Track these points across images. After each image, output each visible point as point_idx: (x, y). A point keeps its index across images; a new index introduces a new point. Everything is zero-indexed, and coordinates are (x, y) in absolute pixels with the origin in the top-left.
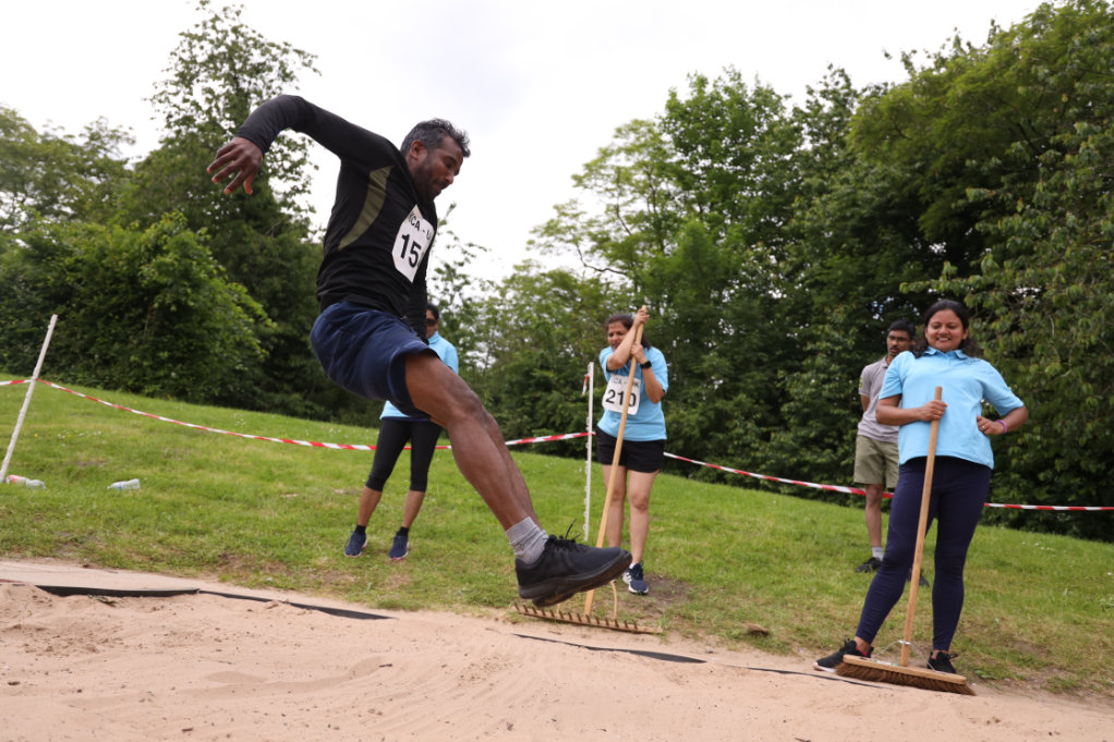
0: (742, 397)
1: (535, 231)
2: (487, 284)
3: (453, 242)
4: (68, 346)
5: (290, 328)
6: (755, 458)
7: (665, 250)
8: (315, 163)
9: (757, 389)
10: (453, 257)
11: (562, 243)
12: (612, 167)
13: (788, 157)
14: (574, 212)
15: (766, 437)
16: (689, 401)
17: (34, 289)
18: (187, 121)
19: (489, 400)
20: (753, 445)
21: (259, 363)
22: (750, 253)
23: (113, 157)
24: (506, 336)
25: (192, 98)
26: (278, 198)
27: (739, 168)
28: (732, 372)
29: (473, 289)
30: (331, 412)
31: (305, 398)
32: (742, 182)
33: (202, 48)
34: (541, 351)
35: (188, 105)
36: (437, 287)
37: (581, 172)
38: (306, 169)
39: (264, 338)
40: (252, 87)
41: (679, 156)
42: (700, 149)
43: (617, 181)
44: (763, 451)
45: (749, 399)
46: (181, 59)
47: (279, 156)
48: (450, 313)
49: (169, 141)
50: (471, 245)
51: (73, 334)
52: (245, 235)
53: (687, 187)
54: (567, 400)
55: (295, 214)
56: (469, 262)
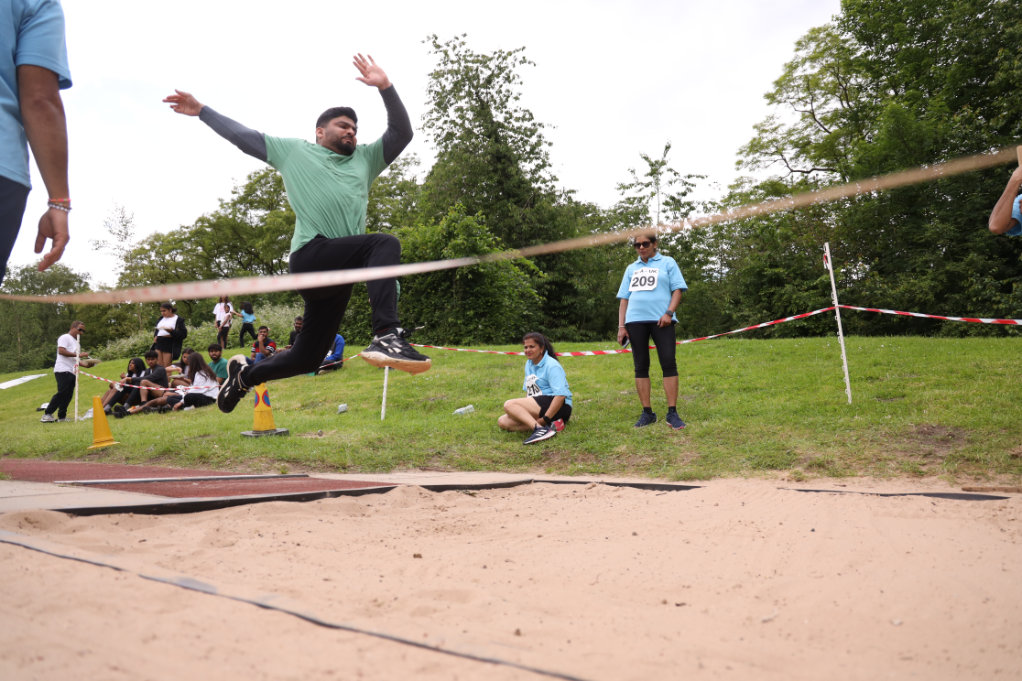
0: (973, 256)
1: (741, 153)
2: (709, 206)
3: (674, 178)
4: (406, 320)
5: (557, 275)
6: (998, 309)
7: (867, 139)
8: (548, 141)
9: (988, 246)
10: (676, 189)
11: (767, 157)
12: (800, 77)
13: (980, 16)
14: (773, 126)
15: (1007, 289)
16: (918, 269)
18: (450, 136)
19: (731, 303)
20: (994, 299)
21: (539, 308)
22: (957, 118)
23: (408, 178)
24: (733, 247)
26: (528, 177)
27: (929, 41)
28: (958, 235)
29: (698, 212)
31: (579, 328)
32: (934, 54)
33: (447, 80)
34: (768, 253)
35: (448, 124)
36: (668, 218)
37: (772, 90)
38: (544, 148)
39: (539, 287)
41: (863, 49)
42: (884, 36)
43: (808, 89)
44: (1007, 302)
45: (980, 257)
46: (437, 93)
47: (520, 143)
48: (682, 237)
49: (441, 155)
50: (689, 177)
51: (408, 310)
52: (509, 211)
53: (877, 75)
54: (799, 290)
55: (543, 186)
56: (690, 191)
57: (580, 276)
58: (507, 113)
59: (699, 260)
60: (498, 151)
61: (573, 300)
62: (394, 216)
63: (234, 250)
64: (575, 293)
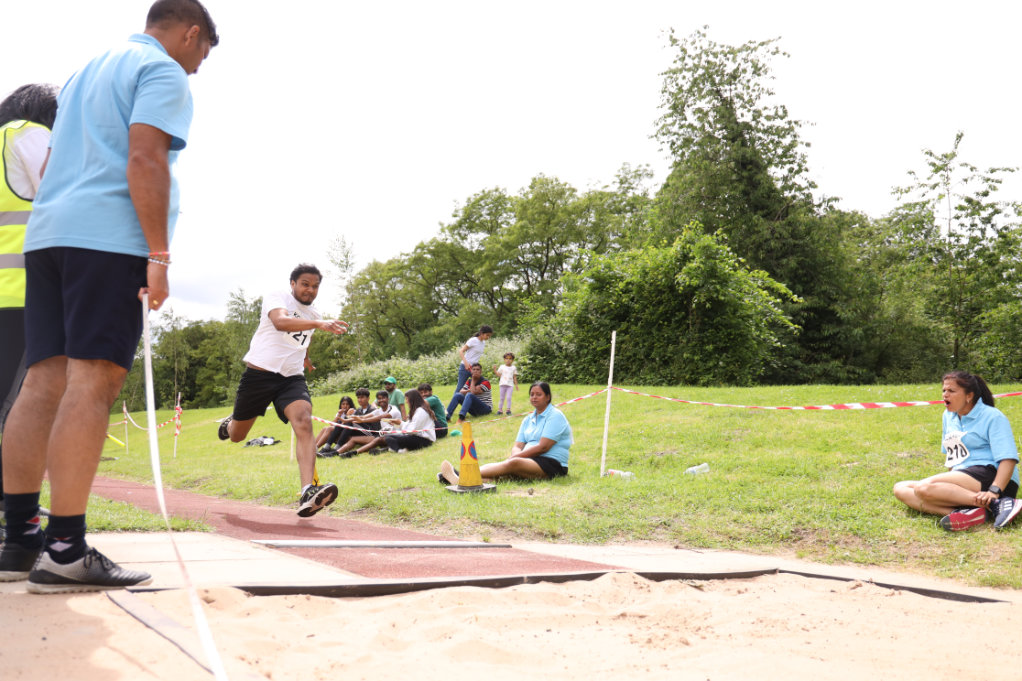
3: (971, 174)
4: (635, 355)
5: (816, 299)
8: (806, 141)
17: (602, 313)
18: (687, 142)
21: (795, 340)
23: (639, 192)
25: (687, 123)
26: (779, 185)
29: (1006, 215)
30: (874, 374)
31: (845, 364)
33: (684, 78)
35: (685, 129)
36: (962, 225)
38: (799, 149)
39: (795, 316)
40: (733, 93)
46: (670, 93)
47: (771, 146)
48: (986, 249)
49: (677, 164)
50: (993, 171)
51: (637, 344)
52: (756, 225)
55: (797, 194)
56: (994, 189)
57: (846, 301)
58: (754, 111)
59: (1009, 278)
60: (743, 156)
61: (837, 330)
62: (624, 236)
63: (454, 277)
64: (840, 322)
